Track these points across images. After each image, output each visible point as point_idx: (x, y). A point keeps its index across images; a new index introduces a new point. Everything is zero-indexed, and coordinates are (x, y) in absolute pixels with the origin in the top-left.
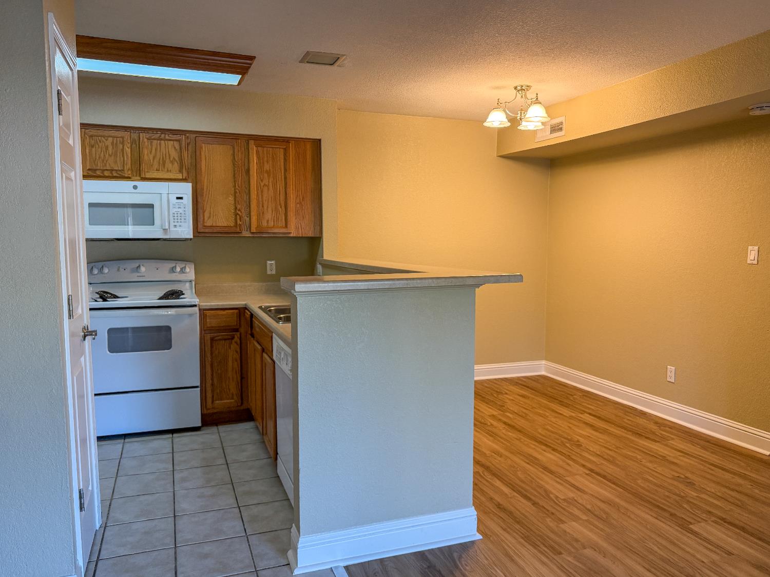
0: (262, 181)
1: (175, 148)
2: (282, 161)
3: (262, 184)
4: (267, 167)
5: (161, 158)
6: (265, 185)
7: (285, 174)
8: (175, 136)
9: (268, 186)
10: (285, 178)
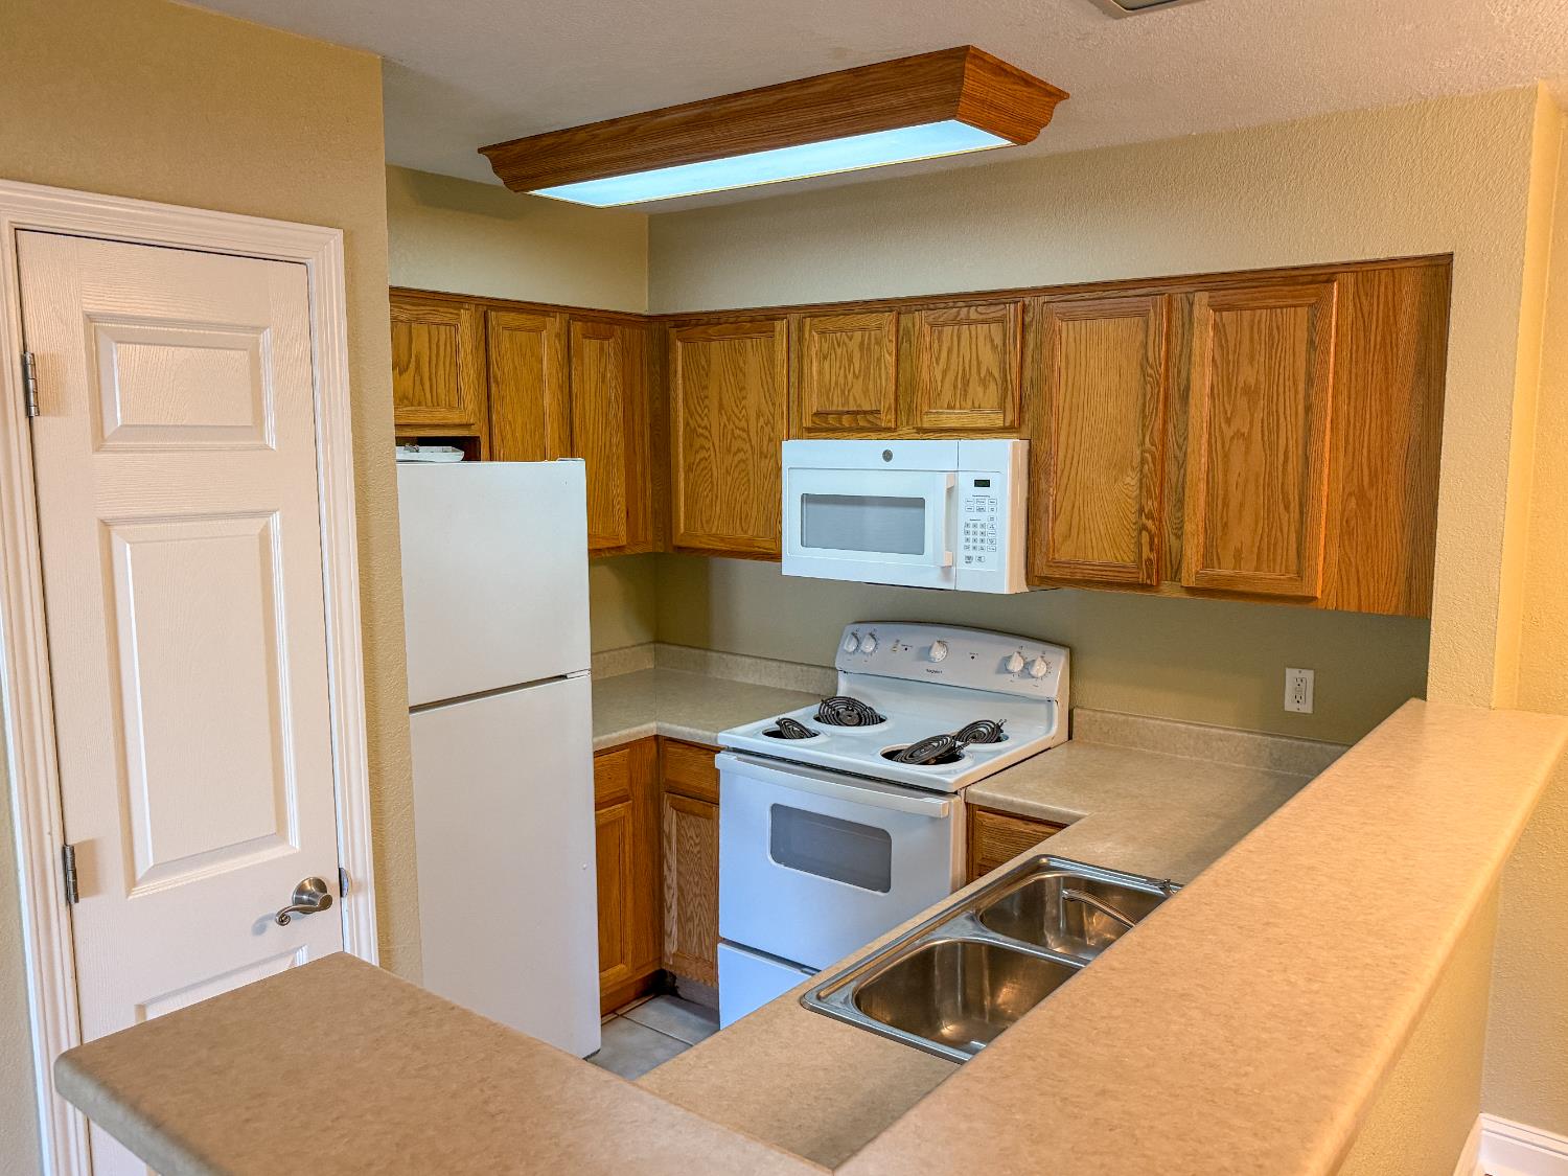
0: (1228, 421)
1: (992, 341)
2: (1302, 348)
3: (1229, 432)
4: (1248, 375)
5: (960, 372)
6: (1239, 434)
7: (1307, 396)
8: (993, 308)
9: (1247, 439)
10: (1308, 409)
